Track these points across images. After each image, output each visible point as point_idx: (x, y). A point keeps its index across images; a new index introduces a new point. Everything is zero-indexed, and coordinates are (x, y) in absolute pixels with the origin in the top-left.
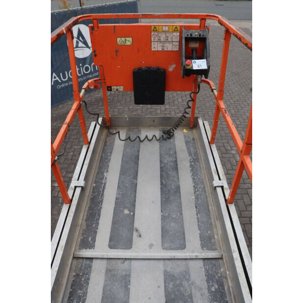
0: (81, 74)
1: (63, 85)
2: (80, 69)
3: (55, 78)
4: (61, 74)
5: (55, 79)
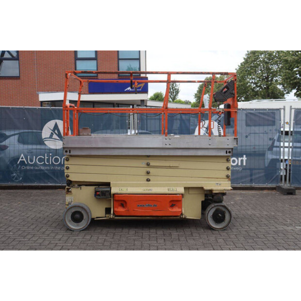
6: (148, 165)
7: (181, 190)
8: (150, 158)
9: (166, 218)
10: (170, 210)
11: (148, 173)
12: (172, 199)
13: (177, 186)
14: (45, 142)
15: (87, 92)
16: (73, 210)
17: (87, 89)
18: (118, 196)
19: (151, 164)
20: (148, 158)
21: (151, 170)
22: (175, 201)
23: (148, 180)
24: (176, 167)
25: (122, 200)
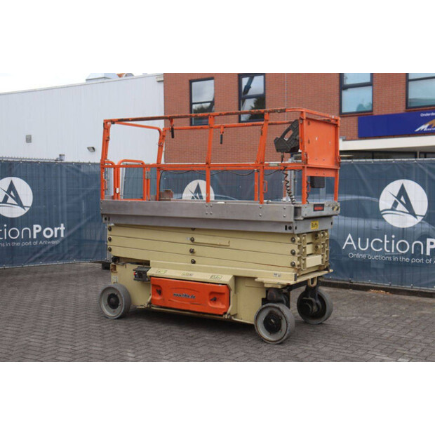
0: (391, 250)
1: (358, 255)
2: (391, 243)
3: (350, 241)
4: (359, 239)
5: (349, 243)
6: (192, 240)
7: (226, 279)
8: (195, 232)
9: (208, 316)
10: (210, 305)
11: (192, 252)
12: (211, 290)
13: (224, 274)
14: (384, 216)
15: (356, 137)
16: (110, 292)
17: (356, 132)
18: (154, 280)
19: (195, 241)
20: (192, 232)
21: (196, 248)
22: (218, 293)
23: (194, 262)
24: (226, 247)
25: (158, 286)
